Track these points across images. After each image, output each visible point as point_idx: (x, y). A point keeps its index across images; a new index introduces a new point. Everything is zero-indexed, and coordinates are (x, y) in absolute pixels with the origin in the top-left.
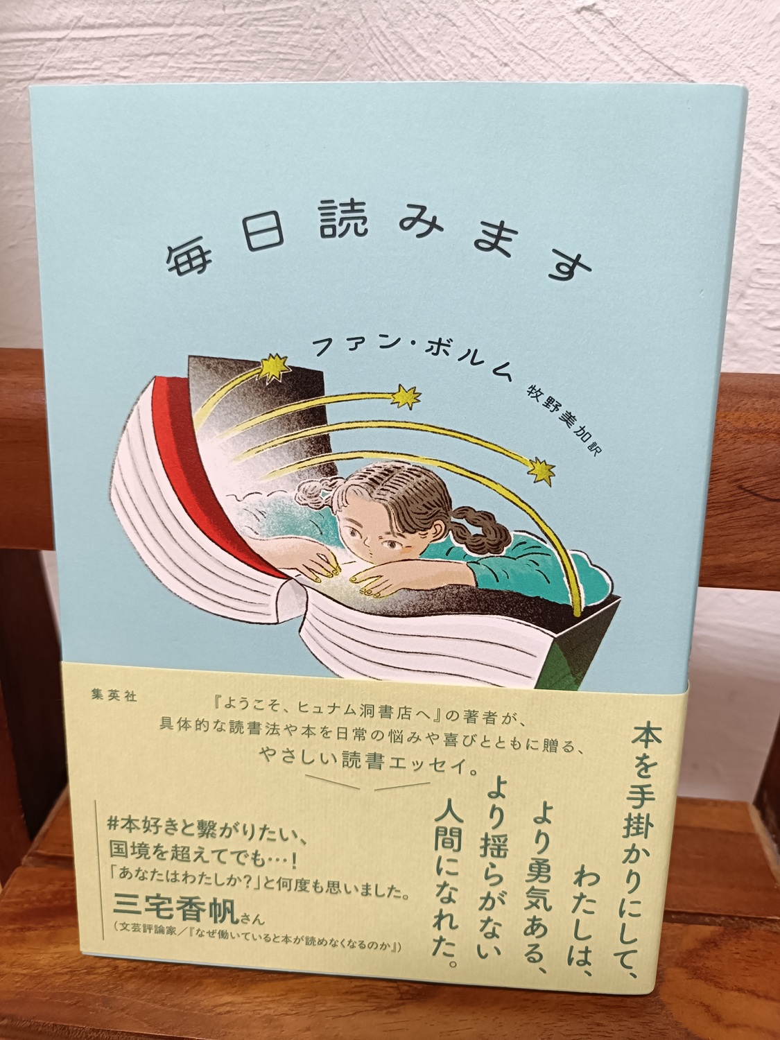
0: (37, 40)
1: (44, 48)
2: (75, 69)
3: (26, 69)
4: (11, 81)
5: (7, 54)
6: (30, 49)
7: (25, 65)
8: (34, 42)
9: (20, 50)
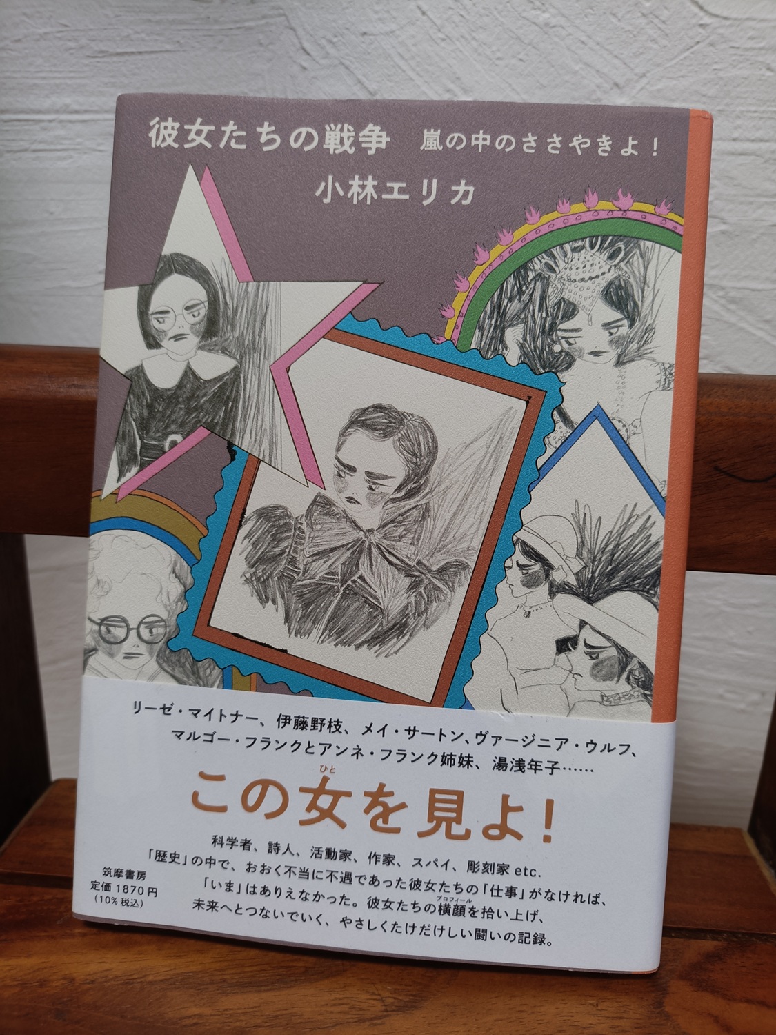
0: (33, 121)
1: (37, 127)
2: (62, 144)
3: (22, 143)
4: (8, 152)
5: (7, 131)
6: (26, 127)
7: (22, 140)
8: (30, 123)
9: (18, 128)
